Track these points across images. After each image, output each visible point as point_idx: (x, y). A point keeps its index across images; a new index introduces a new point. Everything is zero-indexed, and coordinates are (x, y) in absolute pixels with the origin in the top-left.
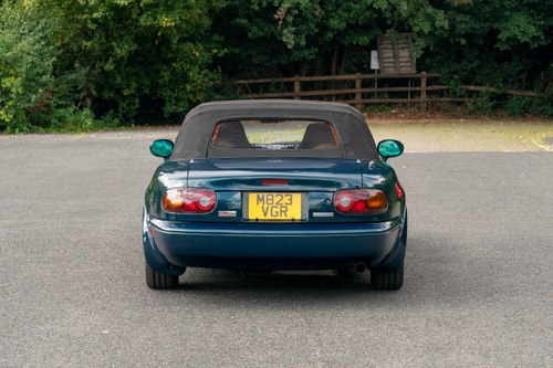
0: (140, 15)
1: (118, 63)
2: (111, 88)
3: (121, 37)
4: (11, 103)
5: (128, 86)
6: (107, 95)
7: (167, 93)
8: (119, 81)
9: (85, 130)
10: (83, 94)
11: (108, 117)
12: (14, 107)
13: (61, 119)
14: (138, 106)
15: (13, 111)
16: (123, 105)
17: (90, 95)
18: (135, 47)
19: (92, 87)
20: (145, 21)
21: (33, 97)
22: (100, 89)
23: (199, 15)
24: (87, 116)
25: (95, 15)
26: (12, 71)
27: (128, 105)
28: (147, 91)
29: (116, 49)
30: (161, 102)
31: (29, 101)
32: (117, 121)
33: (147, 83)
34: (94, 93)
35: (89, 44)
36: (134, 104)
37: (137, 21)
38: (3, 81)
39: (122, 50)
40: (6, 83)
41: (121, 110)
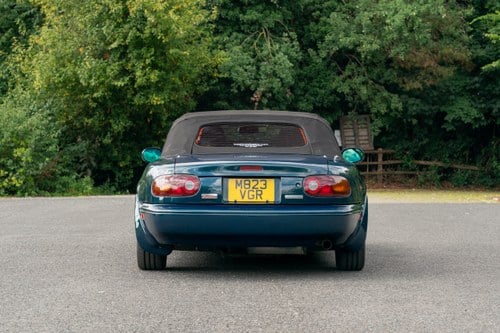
0: (134, 95)
1: (115, 138)
2: (109, 160)
3: (118, 115)
4: (21, 170)
5: (124, 159)
6: (106, 166)
8: (116, 154)
9: (85, 194)
10: (84, 165)
11: (106, 185)
12: (24, 173)
13: (65, 185)
14: (132, 176)
15: (23, 177)
16: (119, 175)
17: (90, 166)
18: (129, 123)
19: (92, 159)
20: (138, 100)
21: (41, 165)
22: (99, 161)
23: (186, 97)
24: (87, 183)
25: (95, 95)
26: (22, 143)
27: (124, 175)
28: (140, 163)
29: (113, 125)
31: (37, 169)
32: (113, 188)
34: (94, 164)
35: (90, 121)
36: (129, 175)
37: (132, 100)
38: (15, 151)
39: (119, 126)
40: (17, 153)
41: (117, 179)
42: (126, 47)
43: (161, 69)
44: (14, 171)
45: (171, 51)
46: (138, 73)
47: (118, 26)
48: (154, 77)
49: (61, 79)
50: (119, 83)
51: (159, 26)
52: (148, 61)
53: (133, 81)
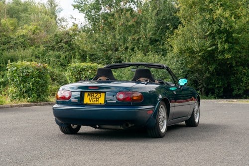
0: (218, 55)
1: (212, 74)
6: (210, 86)
7: (235, 87)
8: (214, 81)
10: (201, 86)
11: (210, 95)
16: (217, 90)
17: (204, 87)
19: (204, 83)
20: (220, 57)
22: (208, 84)
23: (245, 56)
28: (226, 85)
30: (232, 90)
33: (226, 82)
34: (205, 86)
35: (200, 66)
36: (221, 90)
37: (217, 57)
41: (216, 93)
42: (214, 34)
43: (231, 43)
45: (233, 35)
46: (219, 45)
47: (210, 24)
48: (226, 46)
49: (186, 48)
50: (209, 49)
51: (228, 24)
52: (224, 39)
53: (217, 48)
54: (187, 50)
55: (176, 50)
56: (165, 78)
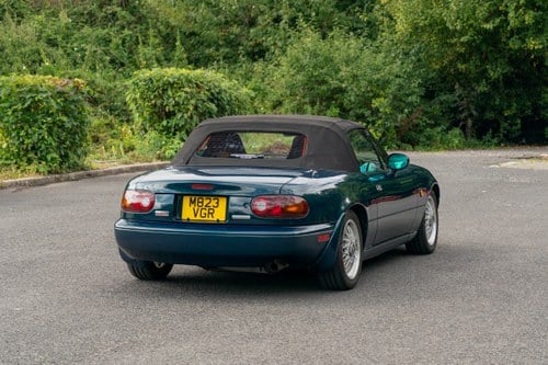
0: (509, 38)
2: (493, 109)
3: (496, 60)
4: (380, 122)
5: (509, 107)
6: (489, 115)
8: (497, 103)
9: (450, 148)
10: (464, 115)
11: (488, 136)
12: (383, 125)
14: (519, 126)
15: (382, 129)
16: (504, 125)
17: (471, 115)
18: (509, 69)
19: (472, 107)
20: (514, 44)
21: (400, 116)
22: (482, 110)
25: (462, 40)
26: (382, 92)
27: (510, 125)
28: (529, 112)
29: (490, 71)
31: (395, 121)
32: (495, 141)
33: (529, 104)
34: (475, 113)
35: (463, 67)
36: (516, 125)
37: (506, 44)
38: (374, 101)
39: (495, 73)
40: (376, 103)
41: (502, 130)
43: (539, 8)
44: (373, 123)
46: (511, 14)
48: (529, 18)
49: (427, 22)
50: (489, 26)
53: (506, 22)
54: (430, 25)
55: (402, 26)
56: (376, 96)
